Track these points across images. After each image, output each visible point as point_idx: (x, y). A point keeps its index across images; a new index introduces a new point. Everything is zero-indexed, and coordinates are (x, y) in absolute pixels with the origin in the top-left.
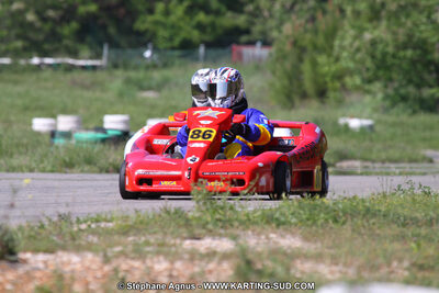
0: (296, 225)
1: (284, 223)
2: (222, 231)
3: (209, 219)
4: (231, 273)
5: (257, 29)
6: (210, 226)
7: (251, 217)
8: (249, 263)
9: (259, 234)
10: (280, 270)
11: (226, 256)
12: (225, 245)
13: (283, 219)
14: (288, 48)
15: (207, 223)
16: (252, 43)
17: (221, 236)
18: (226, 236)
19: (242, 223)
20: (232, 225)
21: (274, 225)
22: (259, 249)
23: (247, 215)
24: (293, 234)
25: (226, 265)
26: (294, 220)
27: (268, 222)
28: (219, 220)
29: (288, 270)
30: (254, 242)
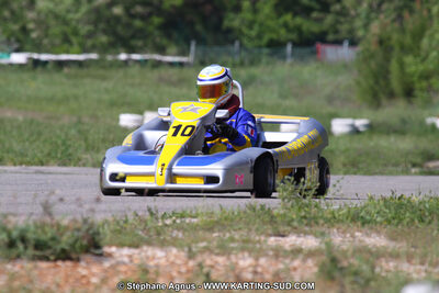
0: (381, 223)
1: (369, 222)
2: (307, 229)
3: (294, 217)
4: (316, 270)
5: (344, 28)
6: (295, 224)
7: (337, 215)
8: (334, 260)
9: (344, 232)
10: (365, 268)
11: (311, 254)
12: (310, 242)
13: (368, 217)
14: (374, 47)
15: (293, 220)
16: (338, 42)
17: (306, 233)
18: (311, 233)
19: (327, 221)
20: (317, 223)
21: (359, 224)
22: (345, 247)
23: (333, 213)
24: (378, 233)
25: (310, 262)
26: (379, 219)
27: (353, 221)
28: (305, 217)
29: (373, 268)
30: (338, 239)
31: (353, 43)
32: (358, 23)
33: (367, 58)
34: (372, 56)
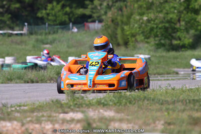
0: (112, 105)
1: (106, 105)
2: (78, 109)
3: (72, 104)
5: (95, 15)
6: (72, 107)
7: (91, 102)
8: (89, 124)
9: (95, 110)
11: (78, 121)
12: (79, 116)
13: (106, 103)
14: (110, 23)
15: (71, 106)
16: (94, 21)
17: (77, 112)
18: (79, 111)
19: (87, 105)
20: (82, 107)
21: (102, 106)
22: (95, 117)
23: (89, 101)
24: (111, 110)
25: (79, 125)
26: (111, 103)
27: (99, 105)
28: (76, 104)
29: (108, 126)
30: (92, 114)
31: (100, 21)
33: (107, 28)
34: (109, 27)
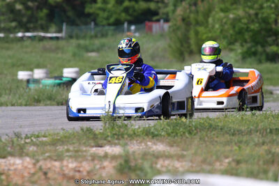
0: (164, 136)
1: (157, 135)
2: (117, 141)
3: (109, 134)
6: (109, 139)
7: (136, 132)
9: (141, 142)
12: (117, 150)
13: (156, 133)
14: (179, 23)
15: (108, 136)
16: (158, 21)
17: (116, 144)
18: (119, 144)
19: (130, 136)
20: (123, 137)
21: (150, 137)
22: (139, 152)
23: (134, 131)
24: (162, 142)
26: (163, 133)
27: (147, 135)
28: (115, 134)
31: (167, 21)
32: (170, 8)
33: (175, 30)
34: (178, 29)
